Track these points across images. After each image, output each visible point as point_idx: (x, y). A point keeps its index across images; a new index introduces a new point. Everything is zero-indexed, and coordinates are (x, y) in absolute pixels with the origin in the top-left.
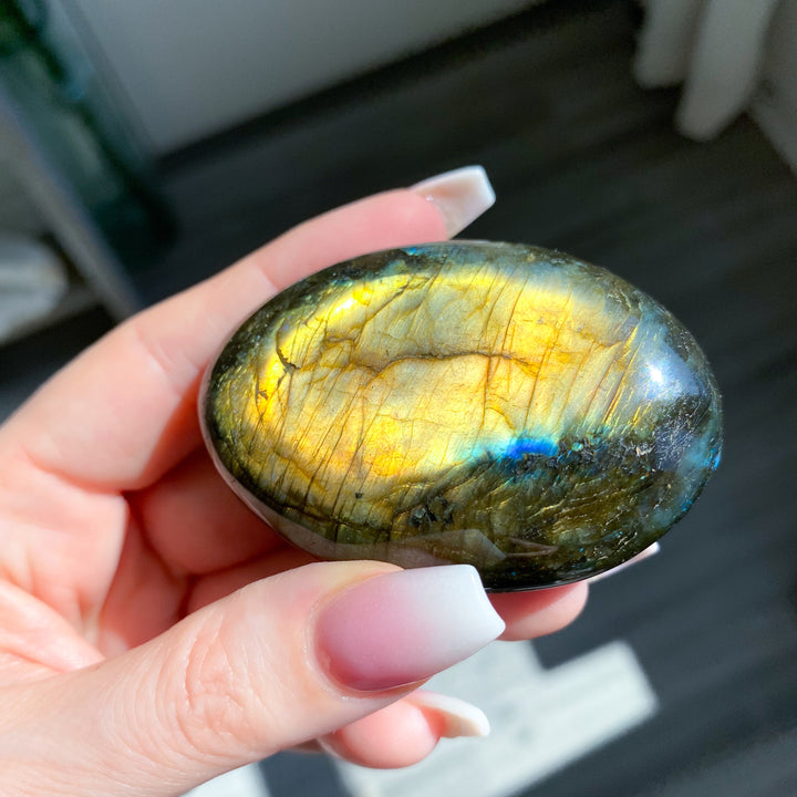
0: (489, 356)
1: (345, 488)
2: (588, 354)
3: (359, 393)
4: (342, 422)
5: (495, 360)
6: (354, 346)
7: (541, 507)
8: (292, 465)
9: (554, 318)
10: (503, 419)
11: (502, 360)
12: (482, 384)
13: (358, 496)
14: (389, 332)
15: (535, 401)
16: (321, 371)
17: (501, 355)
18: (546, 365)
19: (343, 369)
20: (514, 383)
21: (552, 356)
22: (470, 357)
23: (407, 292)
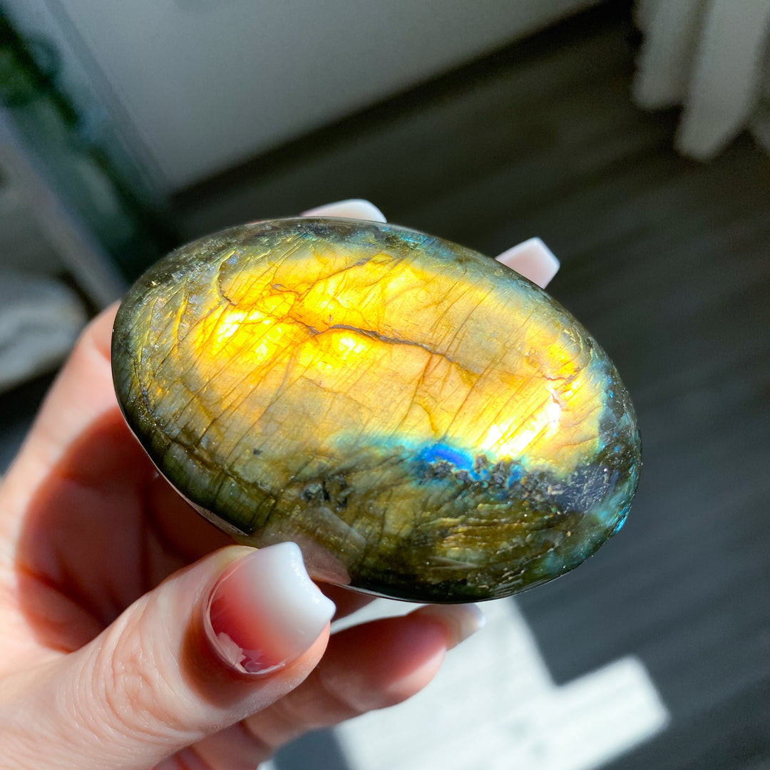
0: (432, 352)
1: (245, 440)
2: (529, 380)
3: (289, 349)
4: (263, 373)
5: (436, 359)
6: (299, 298)
7: (439, 516)
8: (196, 400)
9: (506, 336)
10: (427, 418)
11: (444, 361)
12: (418, 378)
13: (256, 452)
14: (338, 298)
15: (464, 410)
16: (255, 315)
17: (443, 355)
18: (486, 378)
19: (280, 320)
20: (448, 387)
21: (493, 371)
22: (413, 348)
23: (369, 264)
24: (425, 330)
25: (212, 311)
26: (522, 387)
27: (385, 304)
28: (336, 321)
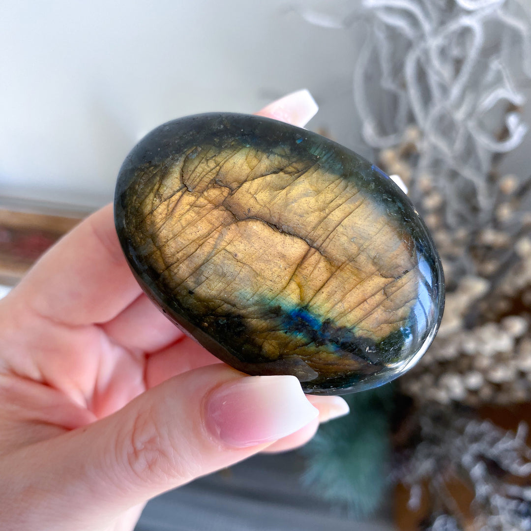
0: (311, 246)
1: (184, 283)
2: (370, 276)
3: (220, 228)
4: (201, 243)
5: (313, 250)
6: (232, 192)
7: (294, 354)
8: (158, 252)
9: (361, 242)
10: (299, 291)
12: (297, 262)
13: (190, 293)
14: (257, 196)
15: (323, 290)
16: (202, 201)
17: (318, 249)
18: (342, 270)
19: (216, 207)
20: (316, 272)
21: (348, 266)
22: (299, 240)
23: (281, 174)
24: (309, 229)
25: (174, 193)
26: (363, 280)
27: (286, 205)
28: (252, 213)
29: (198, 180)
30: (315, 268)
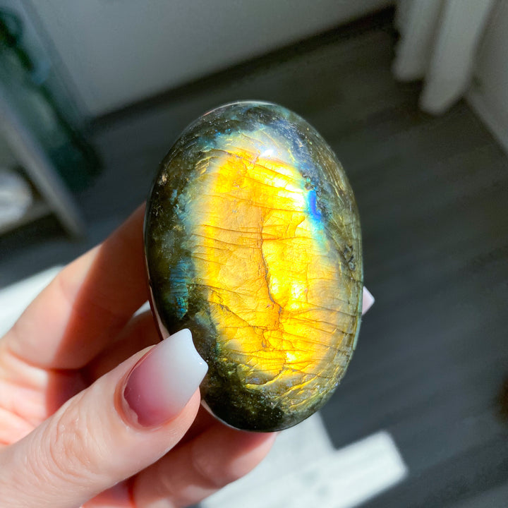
0: (262, 240)
1: (346, 312)
2: (252, 180)
4: (314, 323)
5: (264, 237)
6: (266, 329)
7: (337, 197)
9: (233, 204)
10: (299, 225)
11: (264, 232)
12: (280, 242)
15: (286, 208)
16: (285, 346)
17: (261, 234)
18: (264, 204)
19: (282, 332)
20: (277, 223)
21: (257, 202)
22: (264, 252)
23: (224, 303)
24: (250, 251)
25: (294, 370)
26: (259, 182)
27: (246, 281)
28: (269, 302)
29: (273, 361)
30: (276, 226)
